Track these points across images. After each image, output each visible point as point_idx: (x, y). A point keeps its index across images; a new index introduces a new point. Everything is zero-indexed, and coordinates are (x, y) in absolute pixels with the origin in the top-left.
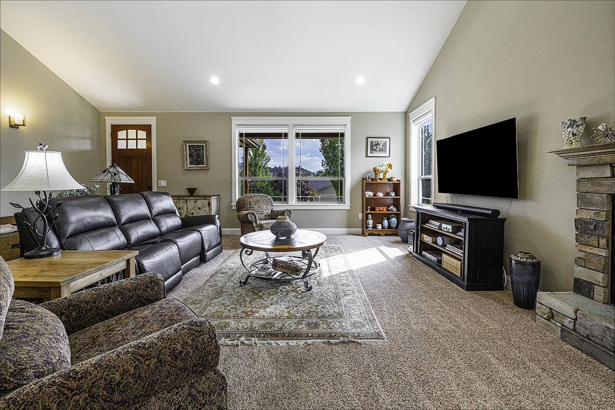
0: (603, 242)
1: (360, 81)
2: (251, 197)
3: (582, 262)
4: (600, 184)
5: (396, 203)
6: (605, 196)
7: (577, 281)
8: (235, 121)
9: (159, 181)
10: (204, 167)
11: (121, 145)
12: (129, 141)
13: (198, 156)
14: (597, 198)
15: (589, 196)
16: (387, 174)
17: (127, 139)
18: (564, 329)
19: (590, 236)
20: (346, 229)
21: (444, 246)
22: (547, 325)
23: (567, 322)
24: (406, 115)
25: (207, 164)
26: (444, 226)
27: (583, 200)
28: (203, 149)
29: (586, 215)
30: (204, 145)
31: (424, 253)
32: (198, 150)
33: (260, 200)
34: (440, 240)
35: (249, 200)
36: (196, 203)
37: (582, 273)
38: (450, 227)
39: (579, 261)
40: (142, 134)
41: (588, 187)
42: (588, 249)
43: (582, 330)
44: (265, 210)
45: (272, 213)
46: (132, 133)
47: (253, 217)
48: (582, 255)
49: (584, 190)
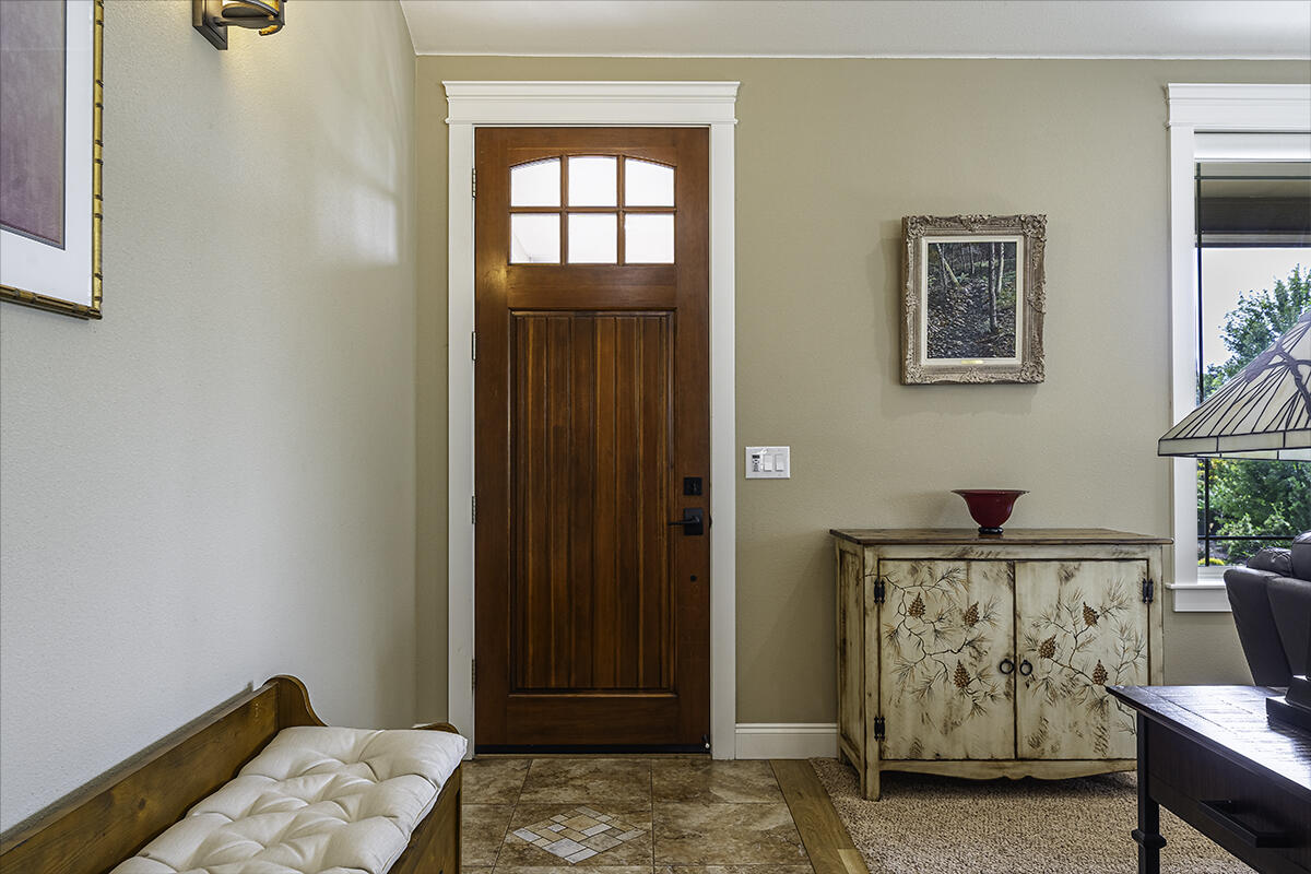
8: (1191, 105)
9: (750, 450)
10: (1012, 368)
11: (532, 242)
12: (572, 218)
13: (981, 304)
17: (564, 211)
25: (1035, 352)
28: (1011, 266)
30: (1019, 240)
32: (980, 271)
36: (1073, 584)
40: (653, 182)
46: (592, 177)
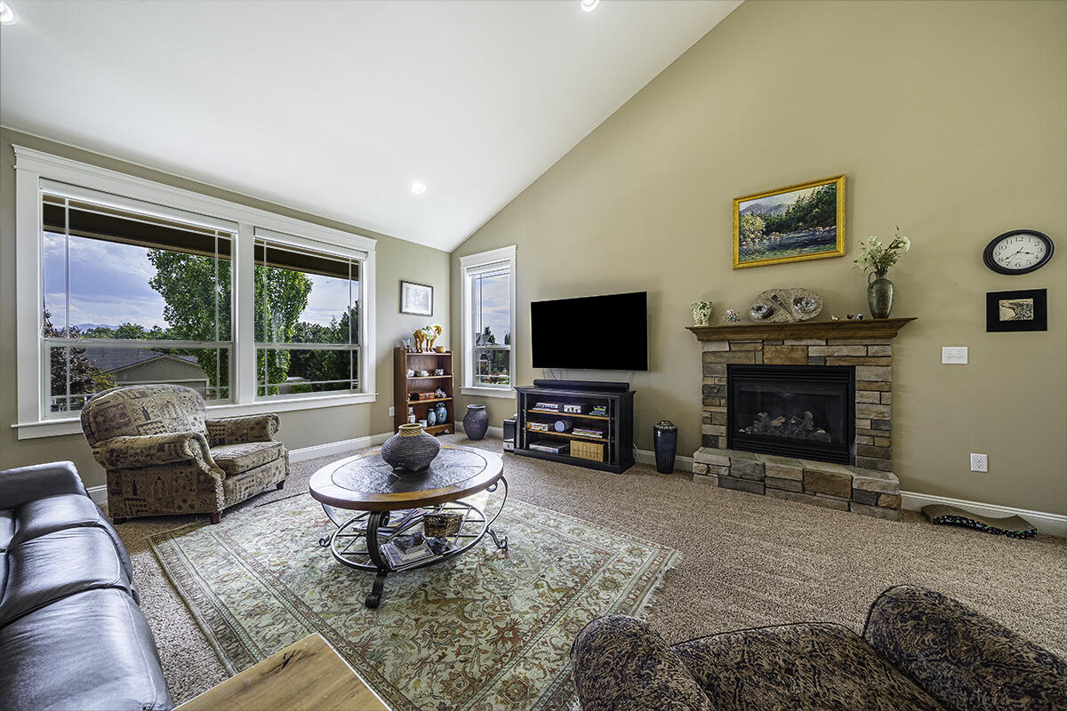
0: (723, 401)
1: (418, 188)
2: (143, 395)
3: (709, 420)
4: (721, 356)
5: (445, 385)
6: (725, 365)
7: (705, 437)
14: (719, 367)
15: (712, 366)
16: (434, 343)
18: (720, 477)
19: (714, 398)
20: (368, 438)
21: (569, 431)
22: (706, 479)
23: (724, 472)
24: (453, 258)
26: (567, 408)
27: (707, 370)
29: (710, 382)
31: (532, 446)
33: (175, 401)
34: (560, 426)
35: (138, 404)
37: (709, 429)
38: (578, 408)
39: (704, 421)
41: (711, 359)
42: (713, 409)
43: (736, 473)
44: (194, 424)
45: (209, 430)
47: (197, 446)
48: (708, 415)
49: (709, 361)
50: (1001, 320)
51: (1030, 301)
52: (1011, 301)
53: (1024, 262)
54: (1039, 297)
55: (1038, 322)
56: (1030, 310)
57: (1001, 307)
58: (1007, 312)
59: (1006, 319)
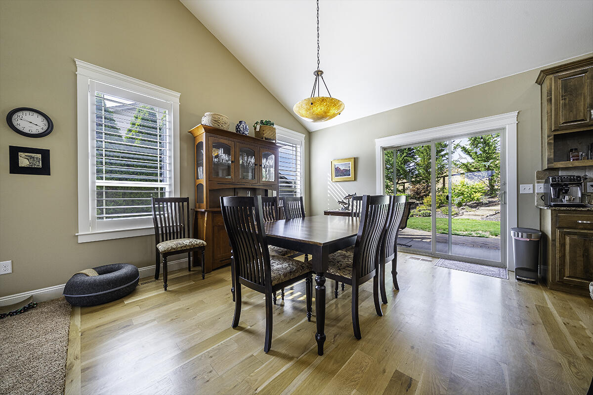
50: (20, 166)
51: (39, 156)
52: (26, 154)
53: (35, 130)
54: (45, 154)
55: (45, 170)
56: (39, 162)
57: (19, 157)
58: (23, 161)
59: (23, 166)
